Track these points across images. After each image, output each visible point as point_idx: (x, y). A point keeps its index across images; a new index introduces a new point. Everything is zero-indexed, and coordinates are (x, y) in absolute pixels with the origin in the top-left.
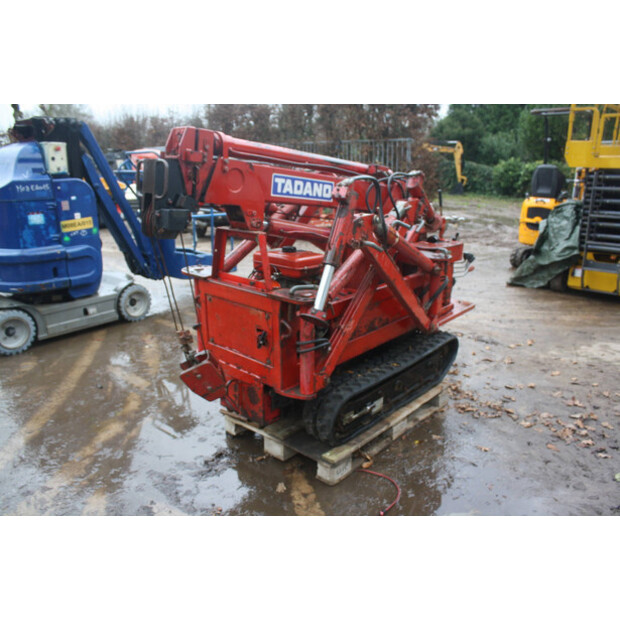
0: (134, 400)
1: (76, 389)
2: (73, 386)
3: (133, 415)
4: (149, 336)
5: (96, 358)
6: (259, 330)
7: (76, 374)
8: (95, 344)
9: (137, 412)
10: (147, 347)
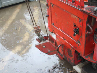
0: (27, 36)
1: (8, 29)
2: (7, 27)
3: (25, 43)
4: (36, 8)
5: (17, 16)
6: (75, 26)
7: (9, 22)
8: (18, 10)
9: (27, 42)
10: (35, 12)
